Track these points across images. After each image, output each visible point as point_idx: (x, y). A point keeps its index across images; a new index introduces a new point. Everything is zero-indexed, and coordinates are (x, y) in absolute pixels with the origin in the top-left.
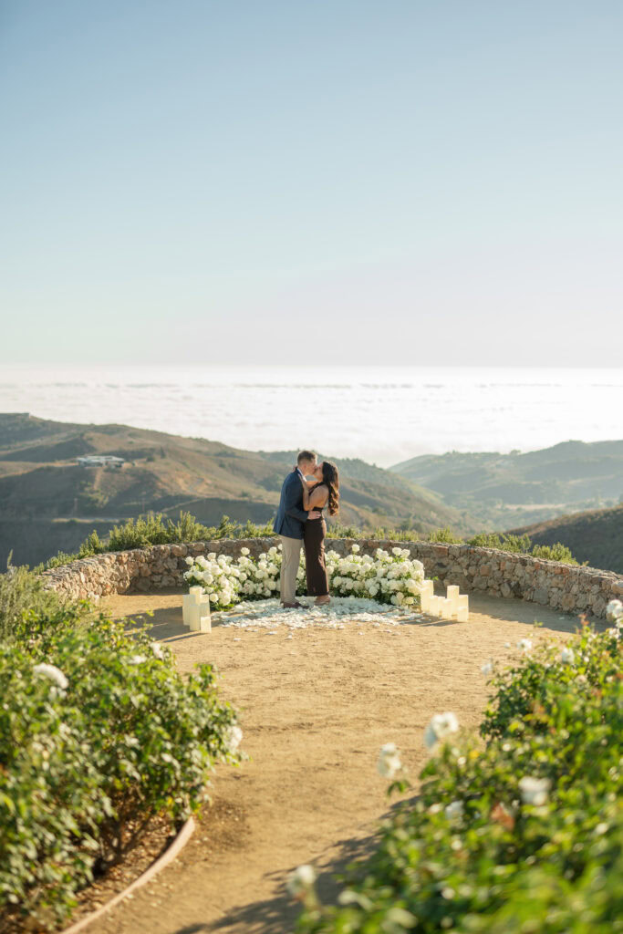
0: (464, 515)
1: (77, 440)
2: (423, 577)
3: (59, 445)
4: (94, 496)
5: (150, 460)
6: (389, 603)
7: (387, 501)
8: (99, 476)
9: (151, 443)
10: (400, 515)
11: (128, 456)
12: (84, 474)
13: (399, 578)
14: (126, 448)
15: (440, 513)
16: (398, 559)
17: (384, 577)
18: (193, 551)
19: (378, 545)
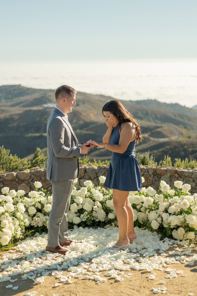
1: (44, 97)
5: (78, 105)
12: (45, 113)
17: (166, 211)
18: (5, 180)
19: (165, 172)
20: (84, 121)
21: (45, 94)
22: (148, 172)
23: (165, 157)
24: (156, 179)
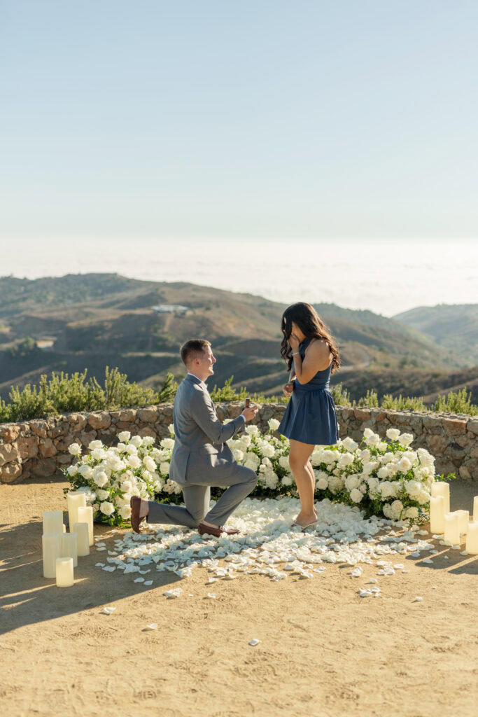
0: (451, 352)
1: (154, 293)
2: (432, 477)
3: (139, 297)
4: (165, 336)
5: (208, 309)
6: (381, 515)
7: (390, 342)
8: (169, 320)
9: (209, 296)
10: (400, 353)
11: (189, 306)
12: (155, 320)
13: (397, 478)
14: (191, 300)
15: (431, 350)
16: (394, 447)
17: (374, 475)
18: (119, 421)
19: (369, 416)
20: (217, 334)
21: (157, 290)
22: (341, 415)
23: (368, 393)
24: (354, 426)
